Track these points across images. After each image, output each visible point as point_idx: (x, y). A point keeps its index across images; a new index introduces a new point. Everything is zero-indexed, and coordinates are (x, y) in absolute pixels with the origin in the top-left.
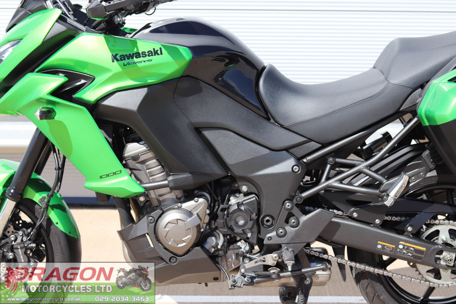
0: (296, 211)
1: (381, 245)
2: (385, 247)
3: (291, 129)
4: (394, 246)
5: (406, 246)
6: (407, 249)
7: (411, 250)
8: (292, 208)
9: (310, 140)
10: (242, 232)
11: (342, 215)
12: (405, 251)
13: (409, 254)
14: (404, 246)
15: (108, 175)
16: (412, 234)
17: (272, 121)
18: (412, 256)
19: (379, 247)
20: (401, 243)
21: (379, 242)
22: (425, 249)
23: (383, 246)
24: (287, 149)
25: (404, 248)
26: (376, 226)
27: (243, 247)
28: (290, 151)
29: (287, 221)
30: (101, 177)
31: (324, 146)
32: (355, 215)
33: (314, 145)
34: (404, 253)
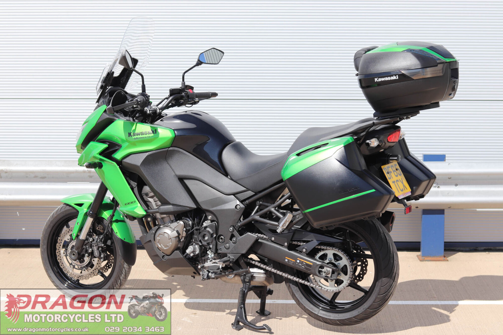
0: (236, 233)
1: (287, 259)
2: (290, 261)
3: (238, 182)
4: (294, 261)
5: (301, 261)
6: (302, 263)
7: (304, 264)
8: (233, 231)
9: (248, 190)
10: (206, 244)
11: (268, 239)
12: (300, 264)
13: (303, 267)
14: (300, 261)
15: (129, 204)
16: (306, 254)
17: (229, 177)
18: (305, 268)
19: (286, 260)
20: (298, 259)
21: (286, 257)
22: (312, 264)
23: (289, 260)
24: (234, 194)
25: (300, 262)
26: (285, 247)
27: (210, 254)
28: (236, 195)
29: (231, 239)
30: (126, 204)
31: (256, 194)
32: (273, 239)
33: (250, 193)
34: (300, 266)
